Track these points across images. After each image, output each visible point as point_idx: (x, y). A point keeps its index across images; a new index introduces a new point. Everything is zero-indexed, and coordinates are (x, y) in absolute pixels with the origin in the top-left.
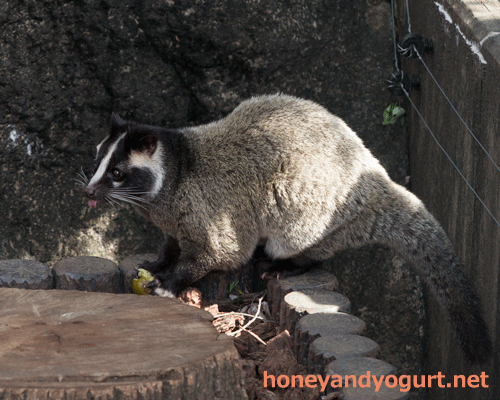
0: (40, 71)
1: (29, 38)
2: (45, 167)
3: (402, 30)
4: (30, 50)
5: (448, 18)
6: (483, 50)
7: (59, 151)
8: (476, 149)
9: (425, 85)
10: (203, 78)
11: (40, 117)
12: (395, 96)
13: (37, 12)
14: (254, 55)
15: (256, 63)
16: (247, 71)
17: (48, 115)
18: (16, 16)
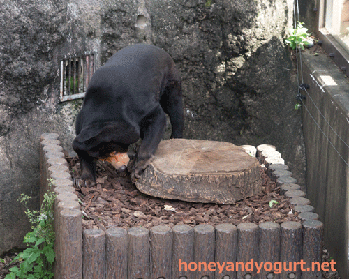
0: (196, 93)
1: (193, 83)
2: (197, 121)
3: (300, 82)
4: (193, 87)
5: (314, 79)
6: (324, 88)
7: (201, 116)
8: (321, 116)
9: (307, 98)
10: (243, 95)
11: (196, 106)
12: (298, 101)
13: (195, 76)
14: (258, 89)
15: (258, 91)
16: (256, 93)
17: (198, 106)
18: (189, 77)
